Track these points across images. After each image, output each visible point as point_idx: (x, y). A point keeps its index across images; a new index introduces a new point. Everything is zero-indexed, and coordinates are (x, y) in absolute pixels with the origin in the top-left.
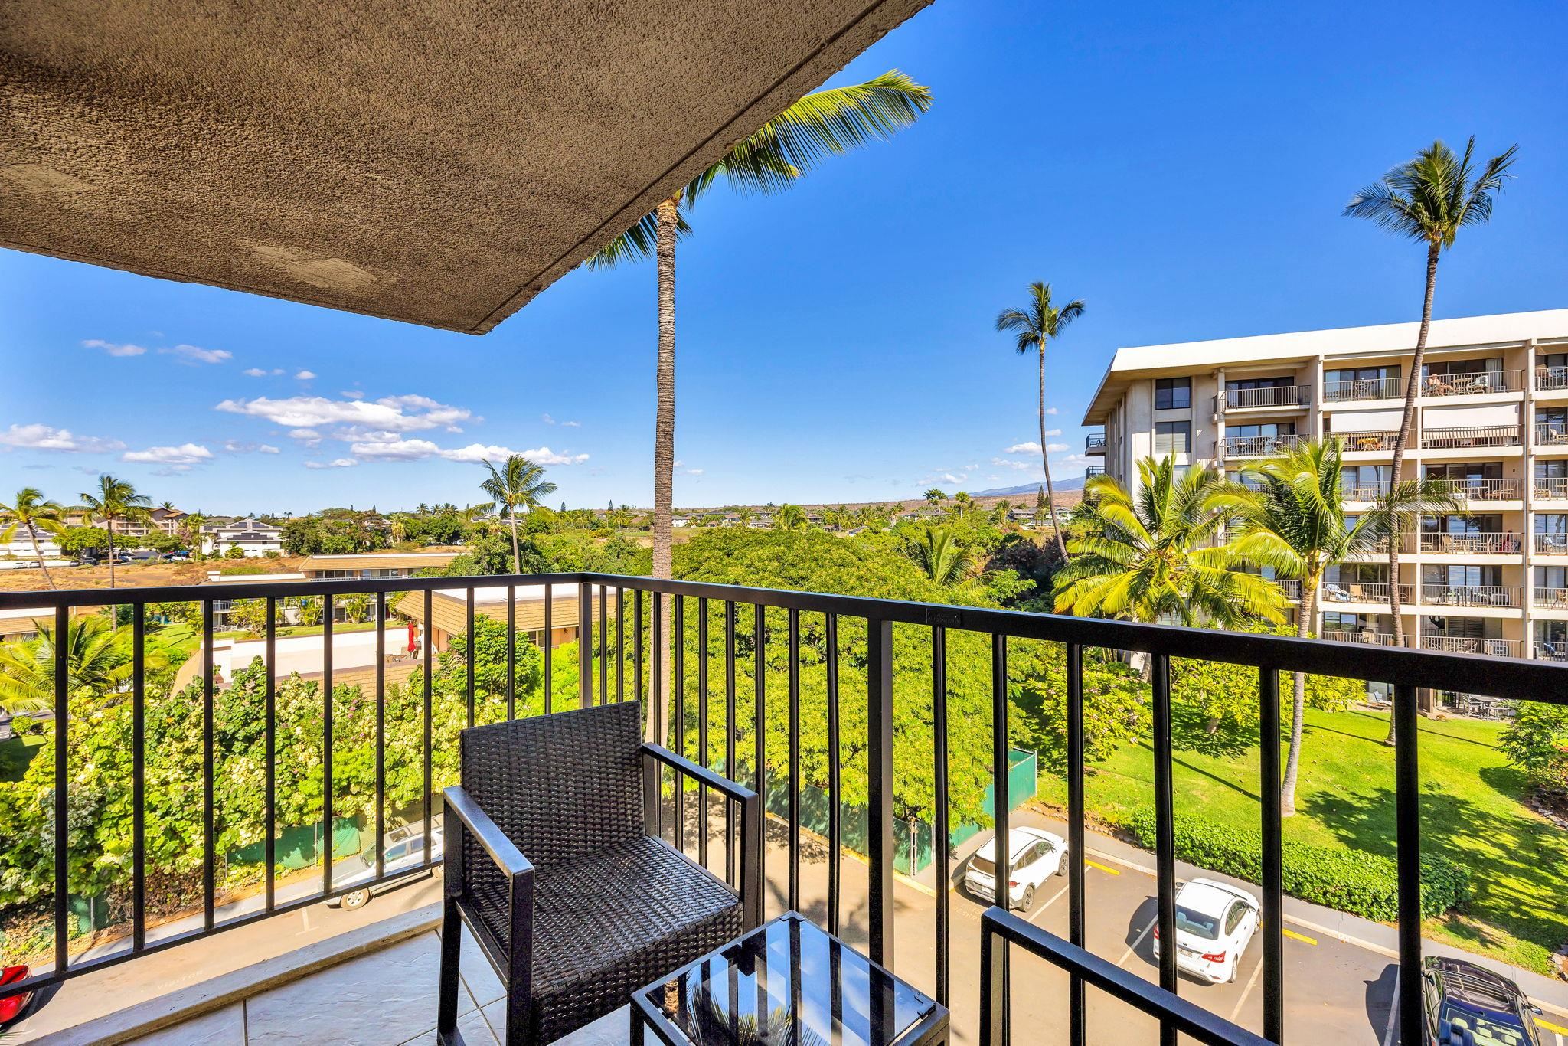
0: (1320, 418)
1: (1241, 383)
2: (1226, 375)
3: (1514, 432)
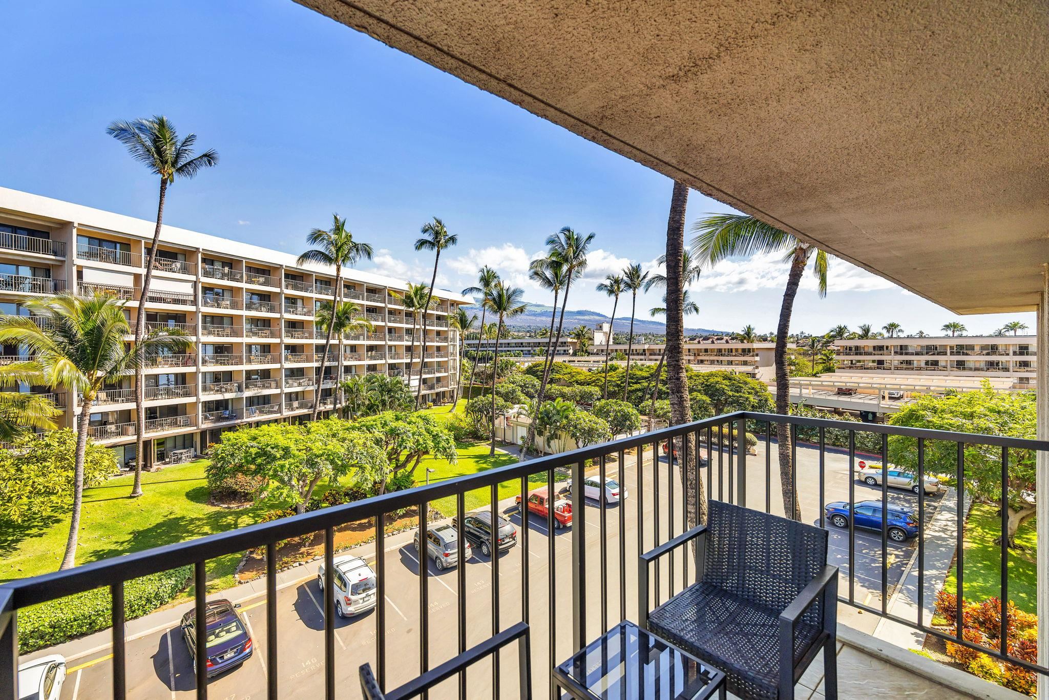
0: (75, 269)
3: (192, 298)
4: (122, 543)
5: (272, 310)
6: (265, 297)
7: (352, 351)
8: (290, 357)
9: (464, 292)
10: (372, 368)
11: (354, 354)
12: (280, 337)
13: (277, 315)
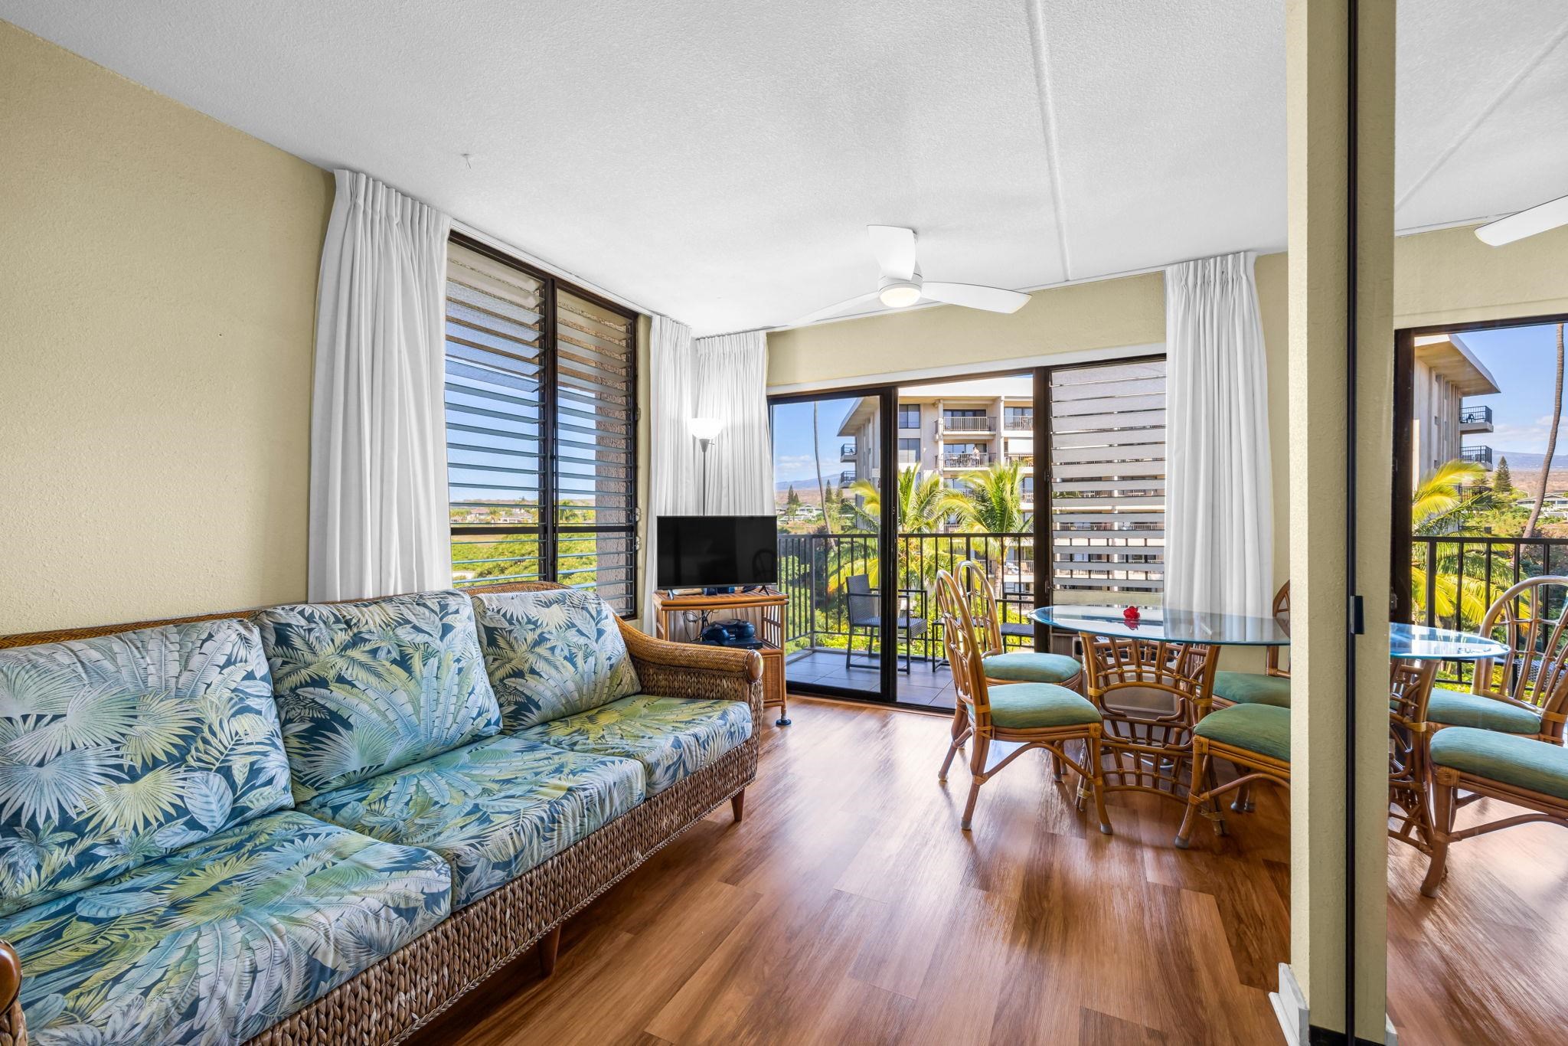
0: (1002, 441)
1: (953, 412)
2: (944, 405)
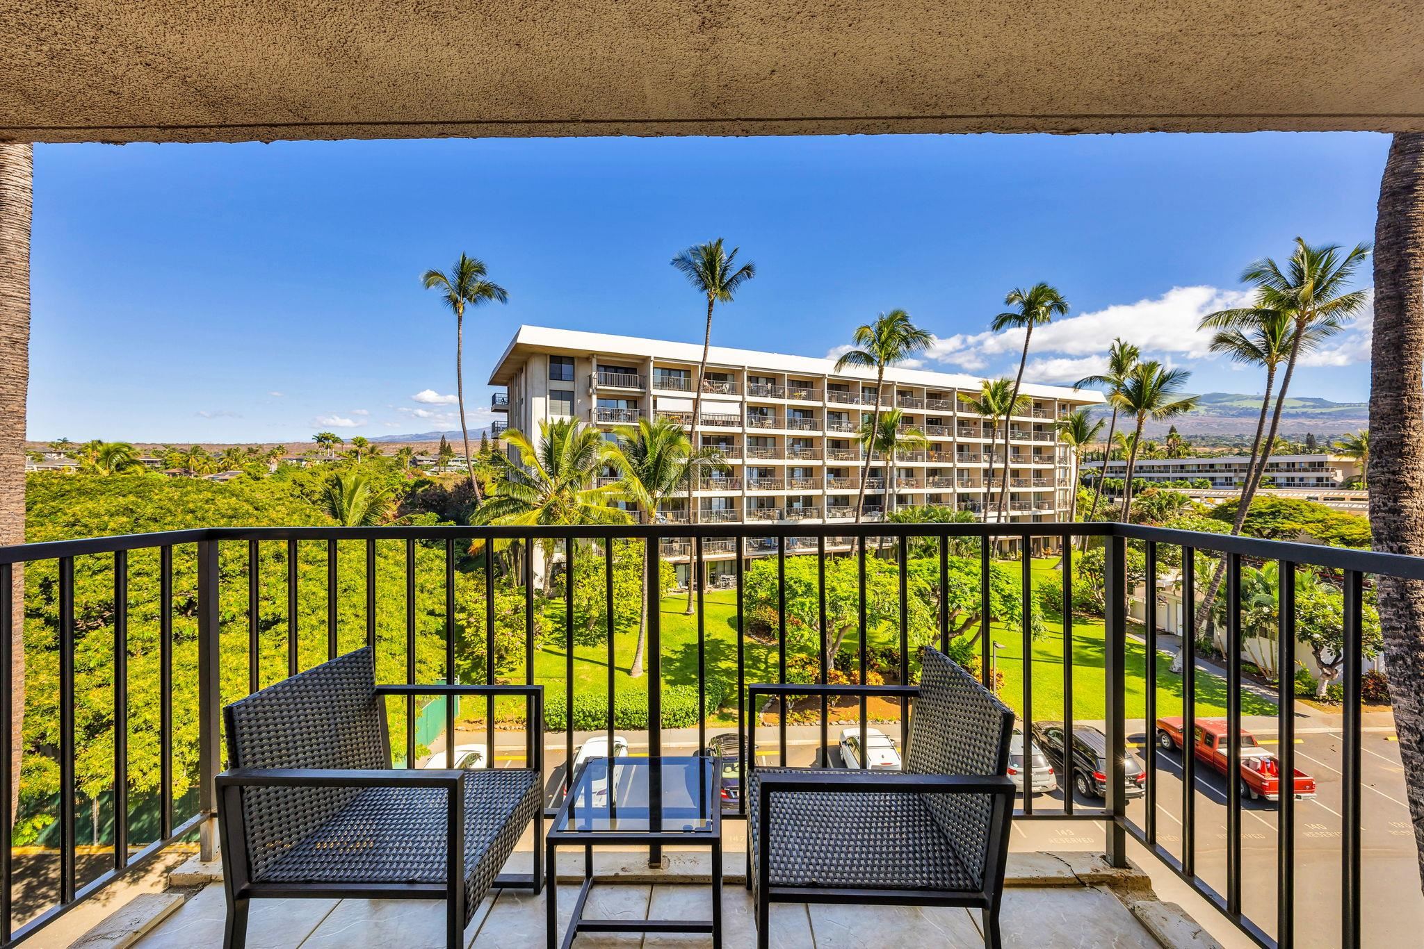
0: (651, 398)
1: (607, 368)
2: (598, 360)
3: (739, 419)
4: (676, 652)
5: (814, 427)
6: (807, 413)
7: (907, 476)
8: (833, 482)
9: (1077, 386)
10: (935, 498)
11: (910, 479)
12: (822, 459)
13: (819, 433)
